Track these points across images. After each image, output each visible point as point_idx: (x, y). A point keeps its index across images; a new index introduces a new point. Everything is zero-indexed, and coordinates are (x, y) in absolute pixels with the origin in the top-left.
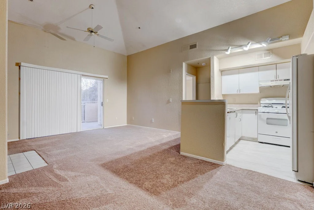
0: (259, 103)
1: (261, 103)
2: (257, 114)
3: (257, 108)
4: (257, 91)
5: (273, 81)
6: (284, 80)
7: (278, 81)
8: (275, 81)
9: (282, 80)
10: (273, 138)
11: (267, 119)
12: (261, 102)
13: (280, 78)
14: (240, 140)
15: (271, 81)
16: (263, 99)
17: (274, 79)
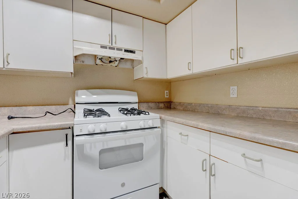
0: (71, 102)
1: (76, 101)
3: (69, 123)
5: (105, 48)
6: (126, 51)
7: (113, 49)
8: (110, 48)
9: (121, 50)
11: (101, 152)
13: (119, 45)
15: (102, 47)
16: (80, 92)
17: (107, 43)
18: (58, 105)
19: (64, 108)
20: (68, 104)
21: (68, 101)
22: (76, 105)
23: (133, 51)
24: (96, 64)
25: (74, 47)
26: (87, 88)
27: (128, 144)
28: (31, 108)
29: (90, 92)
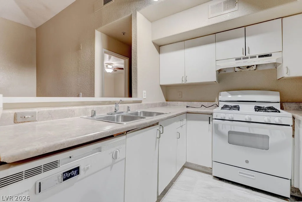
0: (216, 100)
1: (220, 100)
2: (211, 122)
3: (211, 111)
4: (213, 78)
5: (240, 59)
6: (260, 56)
7: (247, 58)
8: (244, 58)
9: (255, 57)
10: (240, 173)
11: (230, 132)
12: (221, 98)
13: (252, 54)
14: (184, 167)
15: (237, 59)
16: (222, 93)
17: (241, 55)
18: (209, 102)
19: (212, 104)
20: (215, 102)
21: (215, 99)
22: (219, 102)
23: (269, 55)
24: (235, 71)
25: (217, 64)
26: (227, 90)
27: (252, 132)
28: (195, 103)
29: (230, 93)
